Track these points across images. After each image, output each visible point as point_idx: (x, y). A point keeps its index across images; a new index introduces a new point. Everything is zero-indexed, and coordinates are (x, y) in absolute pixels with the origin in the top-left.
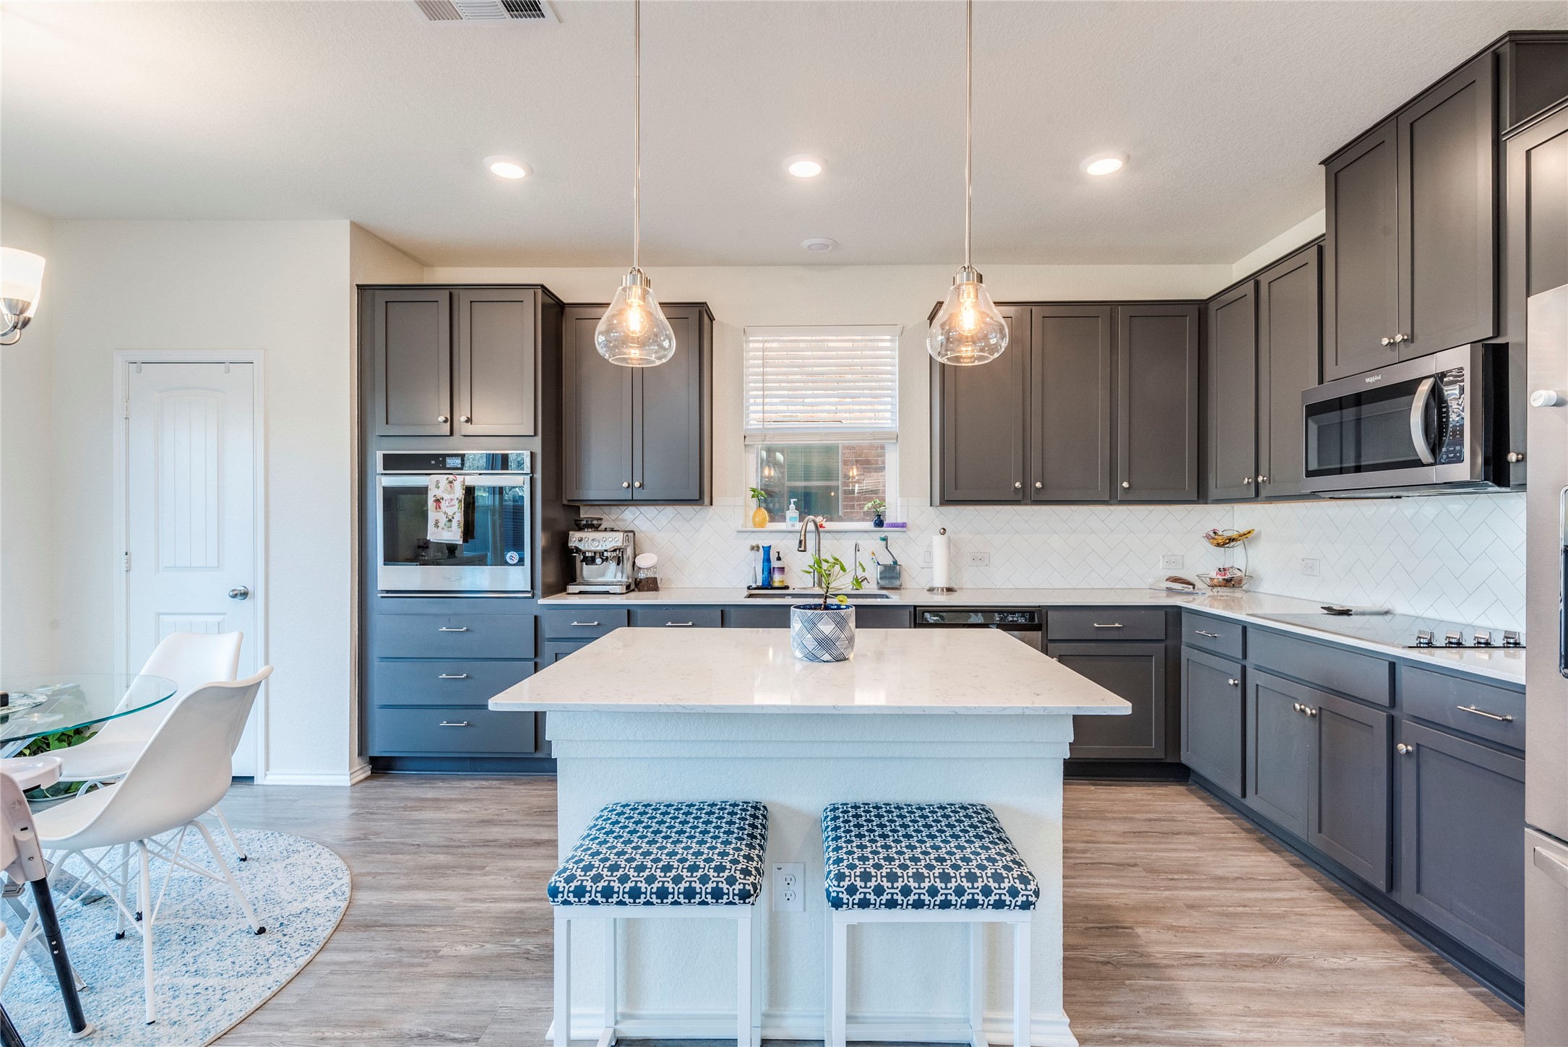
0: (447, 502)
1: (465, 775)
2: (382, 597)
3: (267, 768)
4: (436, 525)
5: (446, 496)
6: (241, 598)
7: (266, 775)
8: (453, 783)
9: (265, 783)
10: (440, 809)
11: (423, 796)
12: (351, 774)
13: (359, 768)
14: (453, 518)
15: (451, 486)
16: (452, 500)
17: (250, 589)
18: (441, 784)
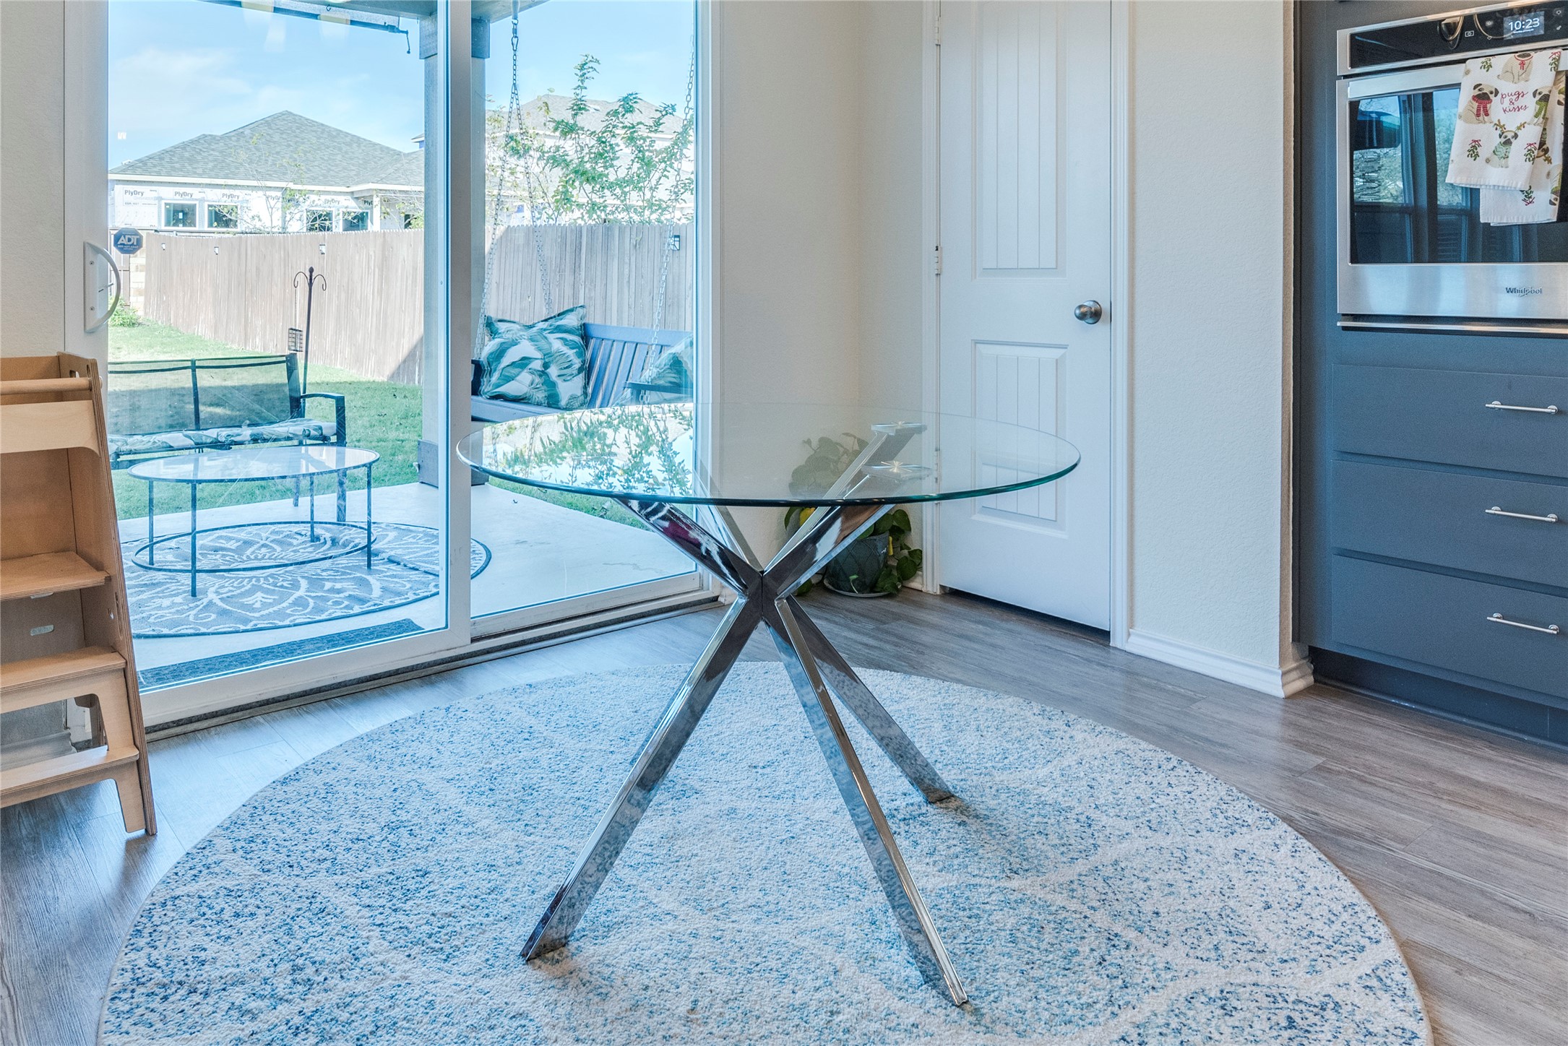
0: (1507, 100)
1: (1543, 746)
2: (1345, 328)
3: (1131, 624)
4: (1473, 151)
5: (1506, 87)
6: (1091, 321)
7: (1129, 635)
8: (1519, 757)
9: (1128, 648)
10: (1531, 823)
11: (1463, 773)
12: (1284, 674)
13: (1294, 665)
14: (1516, 136)
15: (1522, 64)
16: (1519, 95)
17: (1105, 306)
18: (1490, 753)
